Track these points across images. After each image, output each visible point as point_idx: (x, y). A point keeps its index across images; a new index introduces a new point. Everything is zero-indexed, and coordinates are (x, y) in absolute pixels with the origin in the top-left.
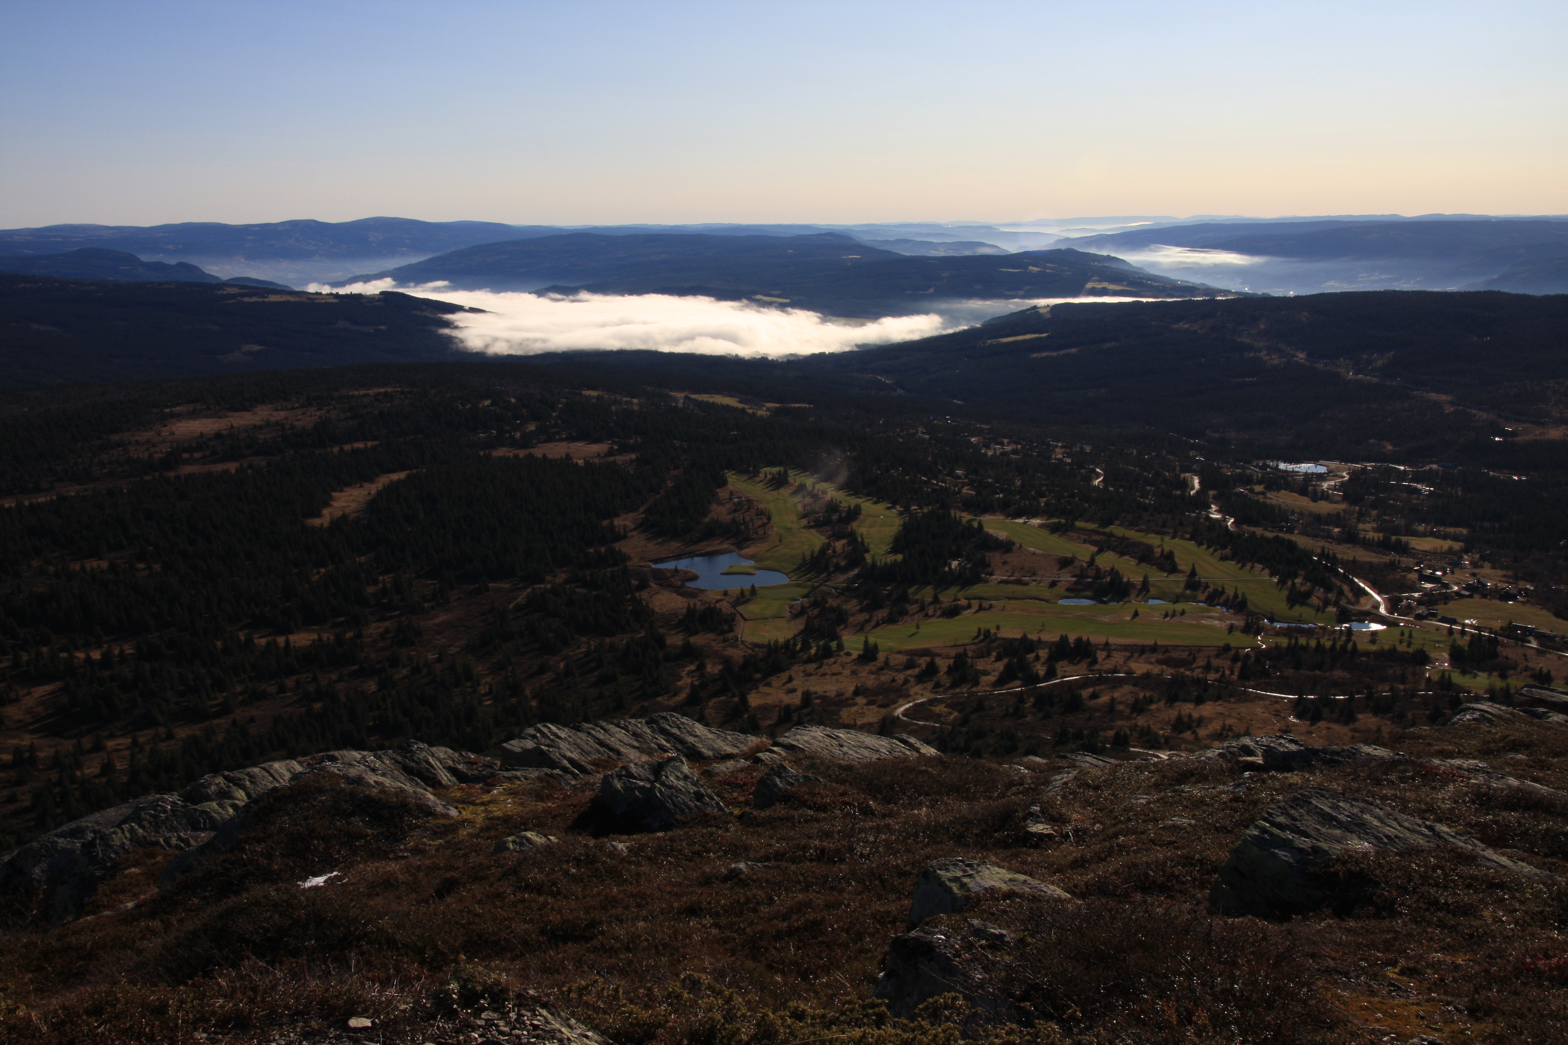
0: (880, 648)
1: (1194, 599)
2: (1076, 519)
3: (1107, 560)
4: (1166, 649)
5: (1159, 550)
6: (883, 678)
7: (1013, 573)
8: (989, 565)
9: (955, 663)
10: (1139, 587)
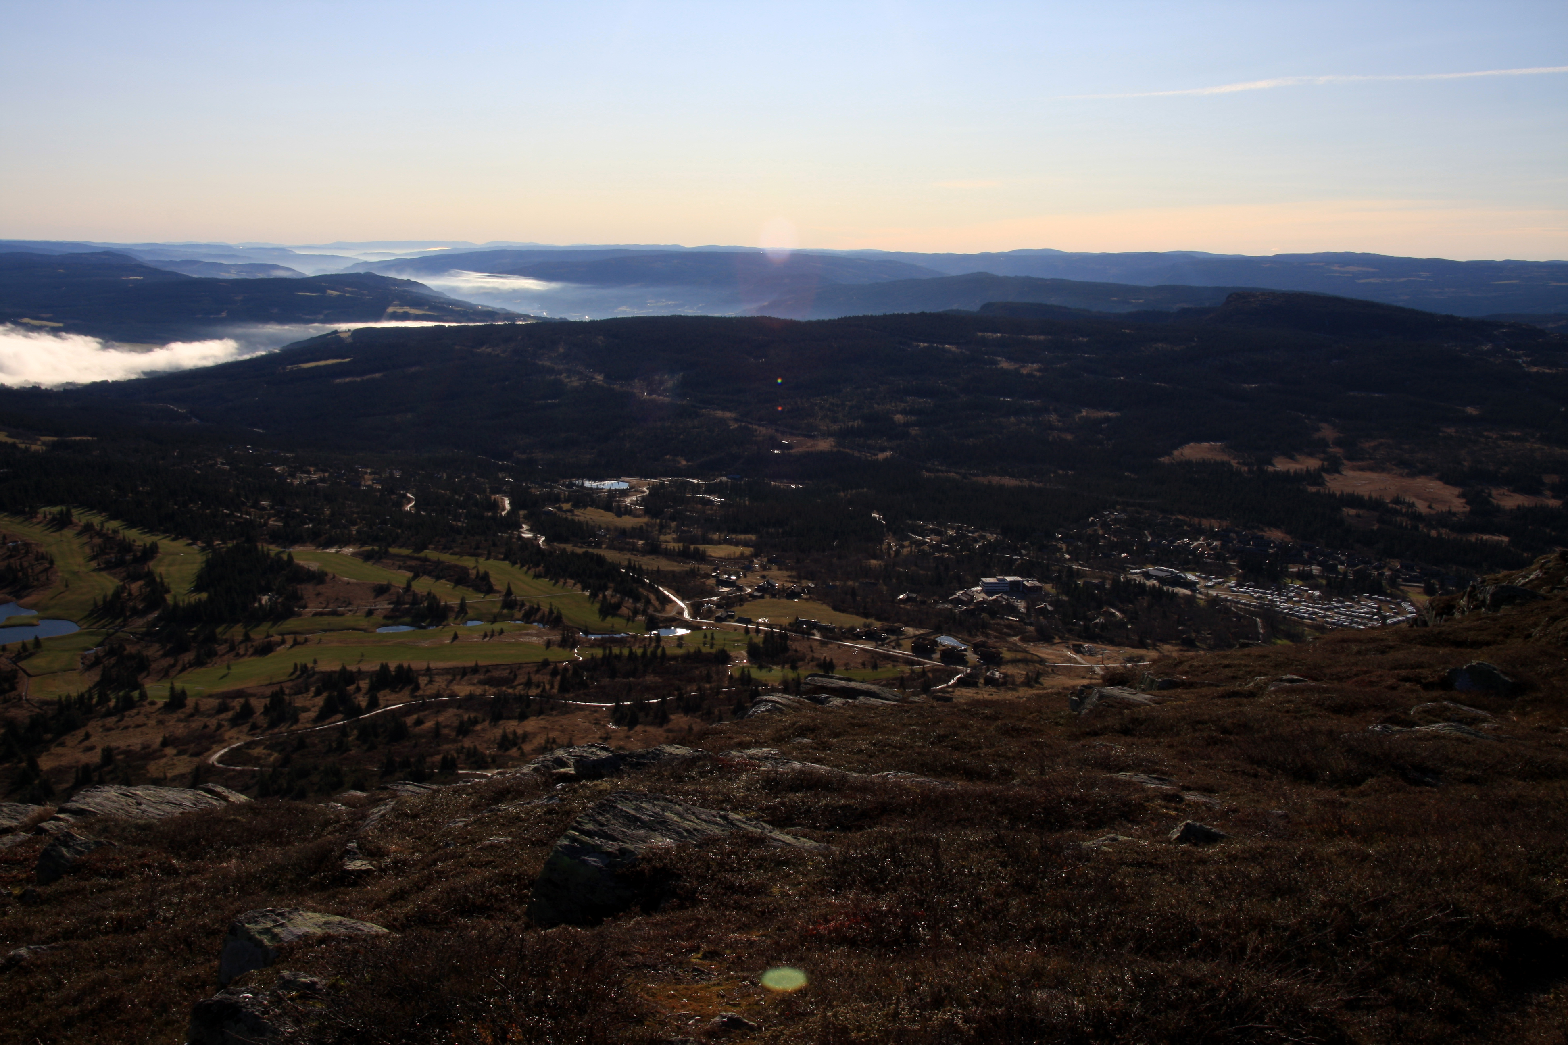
0: (188, 693)
1: (512, 618)
2: (390, 545)
3: (423, 585)
4: (487, 669)
5: (474, 572)
6: (194, 725)
7: (328, 604)
8: (302, 598)
9: (271, 702)
10: (456, 610)
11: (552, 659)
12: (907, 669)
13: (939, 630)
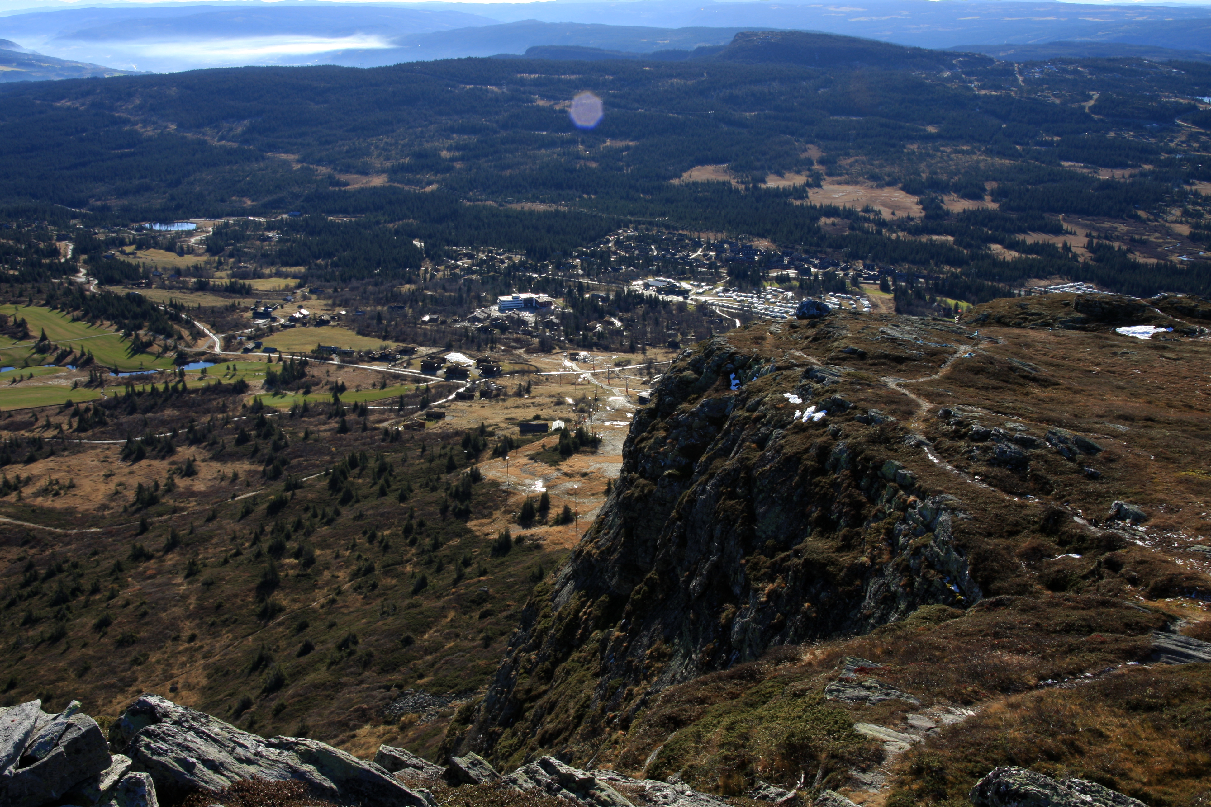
4: (10, 414)
5: (12, 319)
11: (74, 400)
12: (413, 386)
13: (449, 348)
